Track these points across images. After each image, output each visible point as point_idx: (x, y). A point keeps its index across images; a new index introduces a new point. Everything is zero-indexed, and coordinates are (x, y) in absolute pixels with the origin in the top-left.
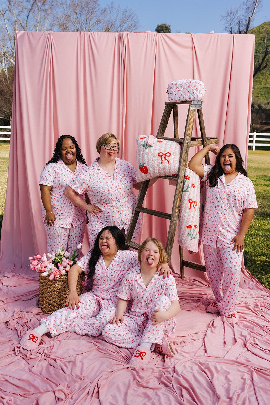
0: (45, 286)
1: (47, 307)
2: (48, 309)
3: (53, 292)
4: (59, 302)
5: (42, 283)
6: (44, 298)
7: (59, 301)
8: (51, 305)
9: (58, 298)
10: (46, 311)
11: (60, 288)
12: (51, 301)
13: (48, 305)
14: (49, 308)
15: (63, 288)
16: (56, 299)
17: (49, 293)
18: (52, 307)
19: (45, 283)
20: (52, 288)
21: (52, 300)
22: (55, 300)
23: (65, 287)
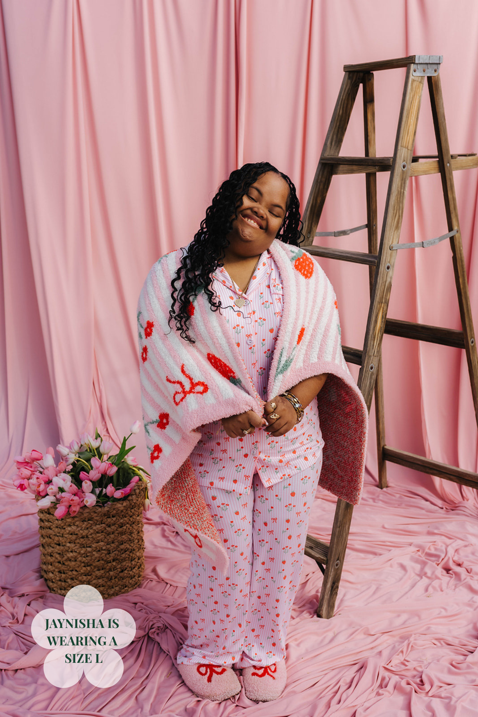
0: (50, 528)
1: (58, 578)
2: (59, 583)
3: (68, 545)
4: (84, 568)
5: (43, 522)
6: (49, 558)
7: (83, 564)
8: (64, 573)
9: (80, 559)
10: (56, 587)
11: (84, 534)
12: (64, 564)
13: (57, 573)
14: (60, 580)
15: (91, 534)
16: (76, 561)
17: (58, 547)
18: (69, 580)
19: (48, 521)
20: (66, 536)
21: (66, 563)
22: (73, 563)
23: (98, 533)
